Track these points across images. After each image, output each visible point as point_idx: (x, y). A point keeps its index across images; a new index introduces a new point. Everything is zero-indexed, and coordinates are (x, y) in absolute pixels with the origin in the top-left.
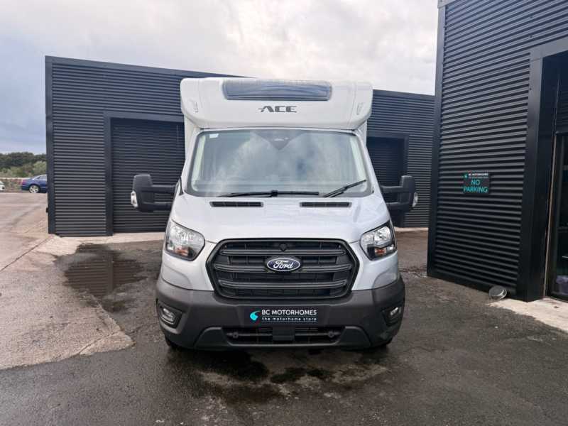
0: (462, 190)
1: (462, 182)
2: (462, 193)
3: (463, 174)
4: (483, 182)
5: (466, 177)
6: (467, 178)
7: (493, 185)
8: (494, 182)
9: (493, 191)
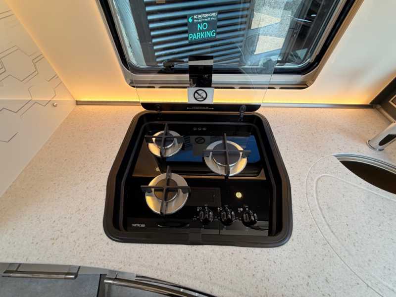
0: (187, 38)
2: (187, 42)
4: (211, 25)
6: (193, 21)
7: (219, 27)
8: (219, 23)
9: (218, 33)
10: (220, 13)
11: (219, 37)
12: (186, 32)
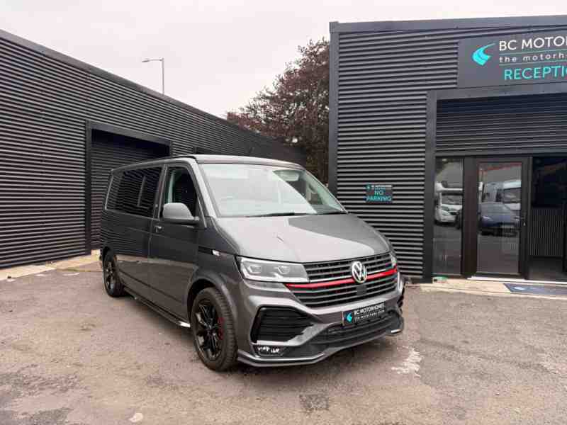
0: (365, 199)
1: (365, 193)
2: (364, 202)
3: (365, 186)
4: (387, 193)
5: (368, 188)
6: (370, 190)
7: (395, 195)
8: (394, 193)
9: (394, 200)
10: (394, 186)
11: (394, 202)
12: (364, 195)
